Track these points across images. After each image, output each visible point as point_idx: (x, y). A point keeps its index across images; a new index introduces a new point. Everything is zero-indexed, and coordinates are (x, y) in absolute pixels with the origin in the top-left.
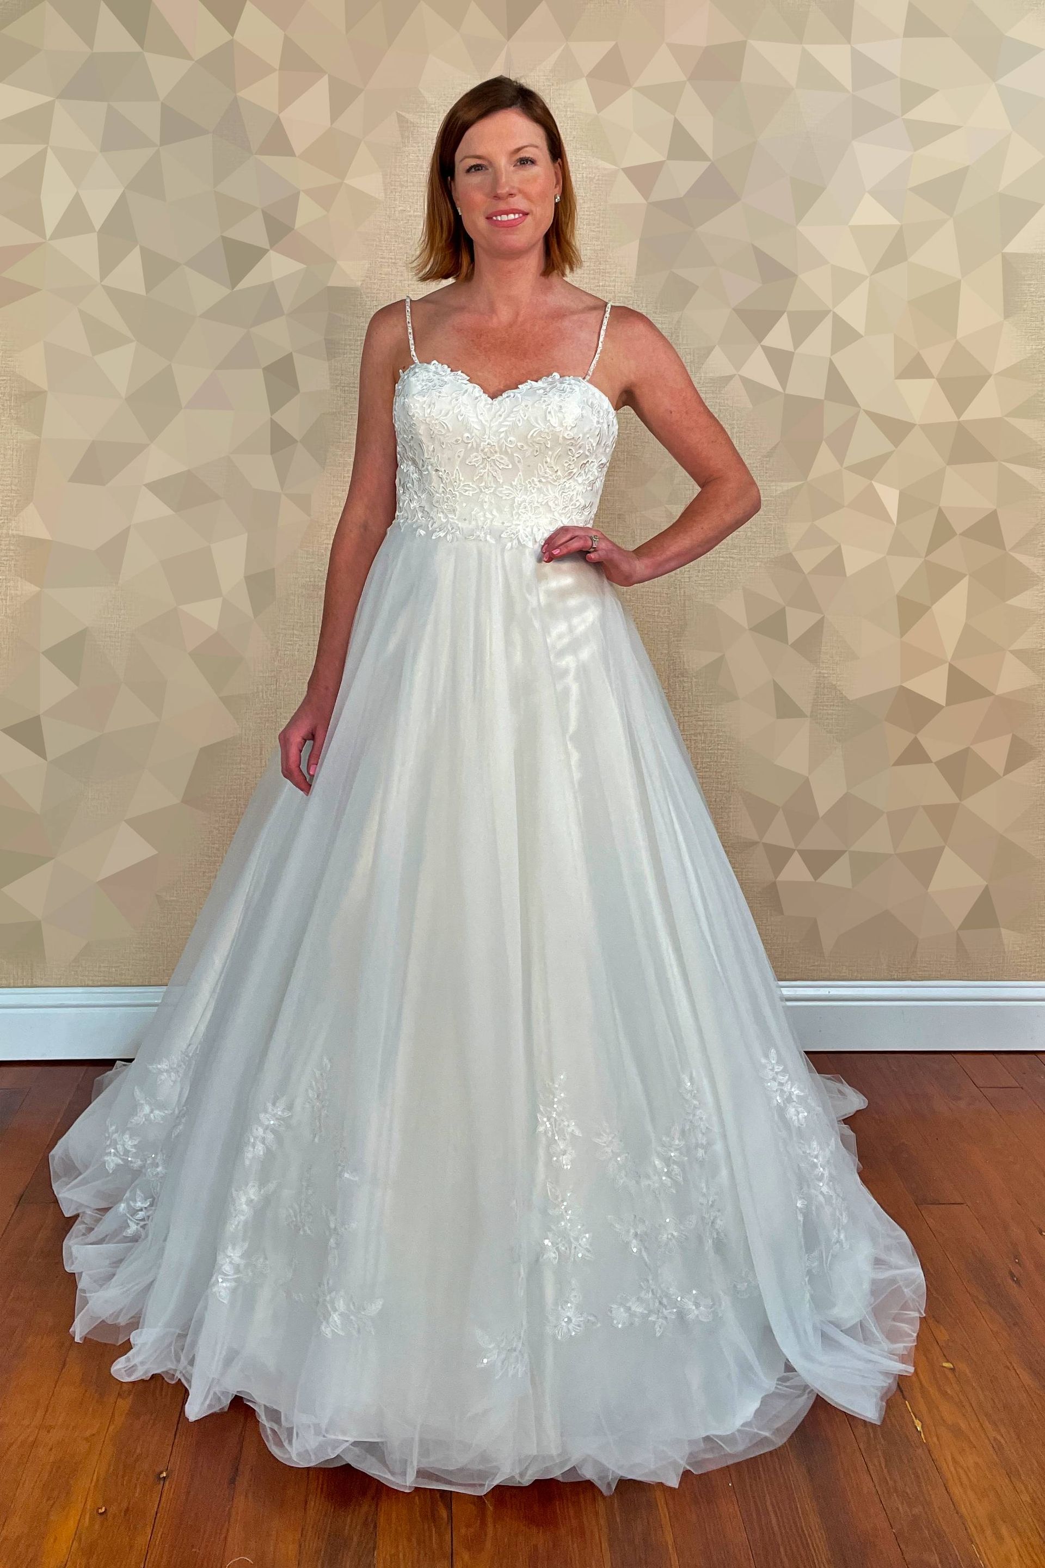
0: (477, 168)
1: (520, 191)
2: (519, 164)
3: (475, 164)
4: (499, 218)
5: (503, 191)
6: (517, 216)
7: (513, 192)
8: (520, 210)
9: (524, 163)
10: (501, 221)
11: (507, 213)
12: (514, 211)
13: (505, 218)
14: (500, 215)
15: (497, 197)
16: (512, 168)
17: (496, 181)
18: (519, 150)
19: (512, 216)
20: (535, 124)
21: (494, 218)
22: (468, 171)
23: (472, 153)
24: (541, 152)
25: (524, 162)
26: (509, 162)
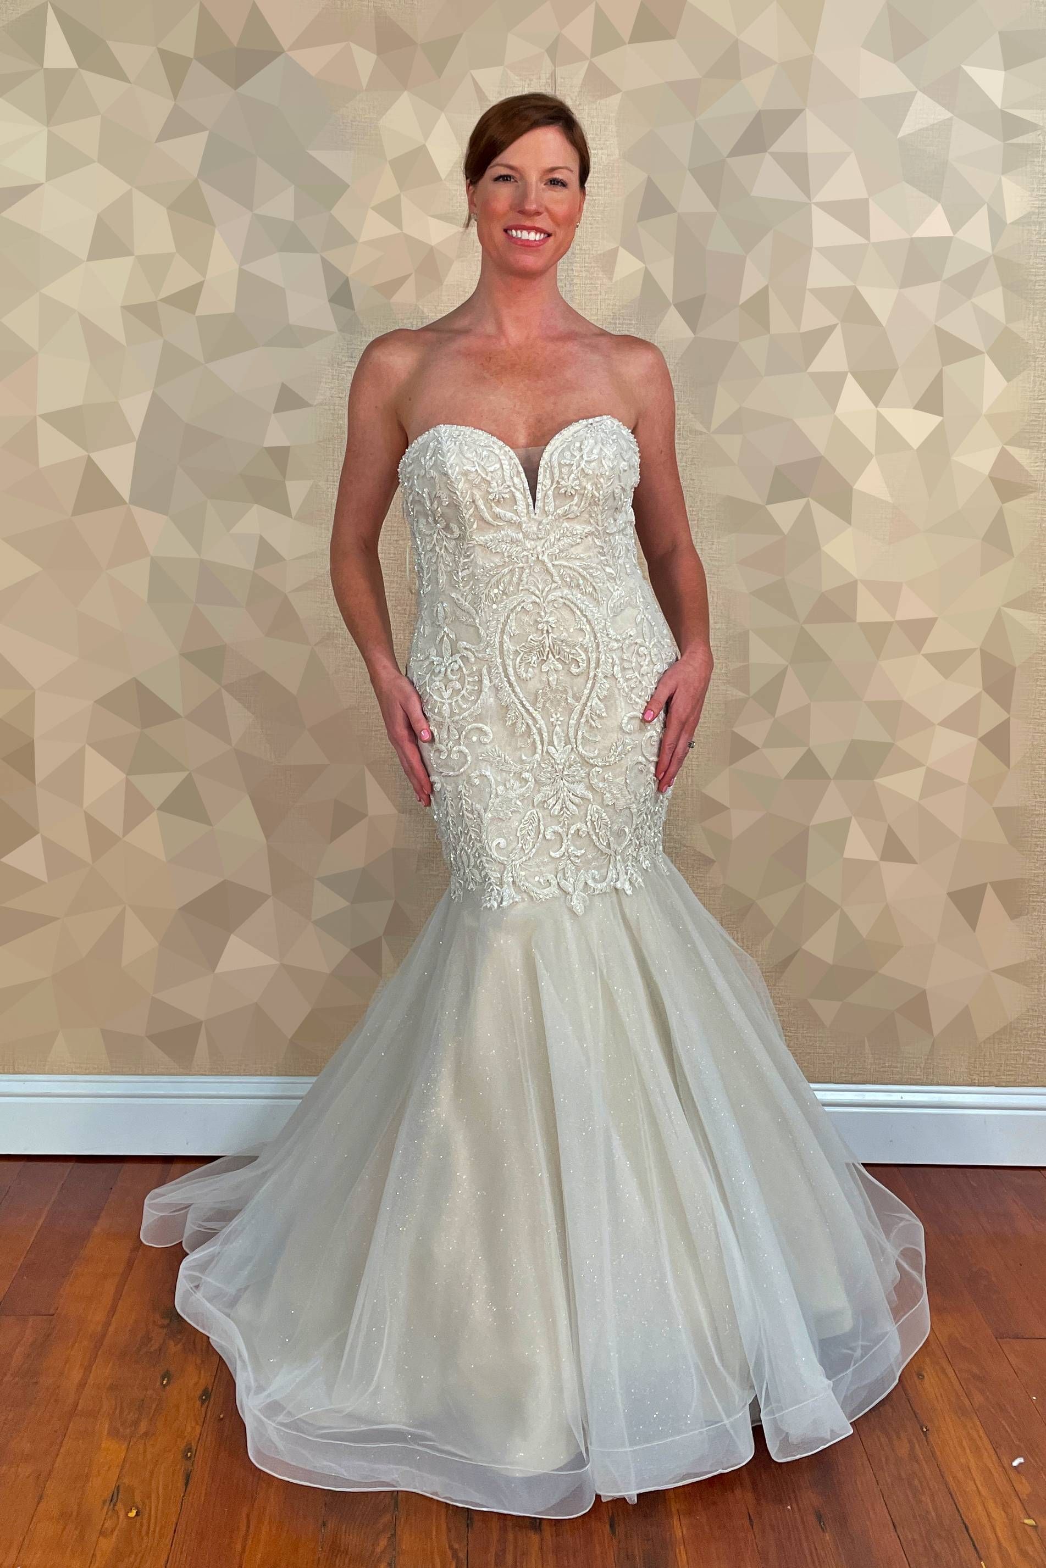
0: (506, 178)
1: (547, 210)
2: (547, 183)
3: (504, 173)
4: (519, 235)
5: (530, 208)
8: (543, 230)
10: (521, 240)
14: (521, 231)
15: (523, 214)
18: (553, 170)
22: (497, 179)
24: (572, 178)
25: (554, 182)
26: (541, 179)
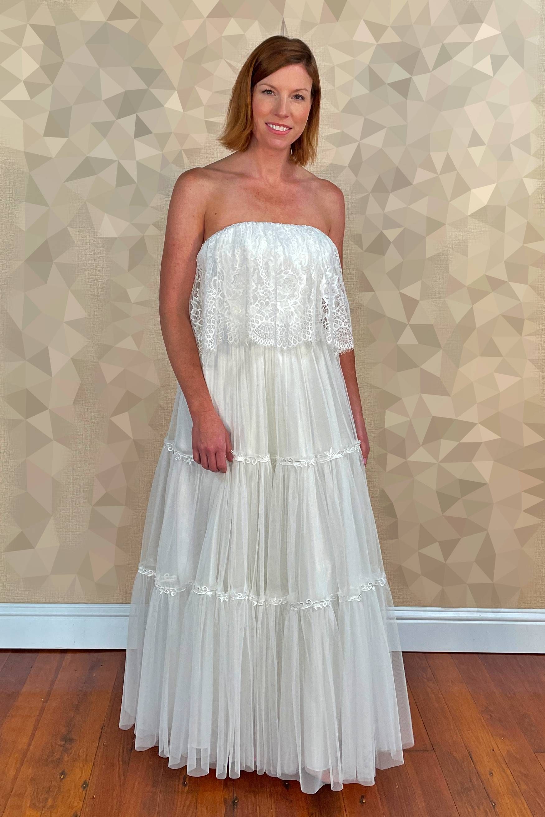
0: (269, 92)
2: (294, 97)
3: (269, 89)
4: (274, 127)
5: (283, 112)
6: (285, 129)
7: (288, 115)
8: (287, 126)
9: (297, 98)
10: (275, 130)
11: (280, 125)
12: (284, 126)
13: (277, 128)
14: (276, 125)
15: (278, 115)
16: (290, 99)
17: (279, 105)
18: (297, 90)
19: (282, 129)
20: (308, 76)
21: (271, 126)
22: (264, 92)
23: (268, 83)
24: (308, 95)
26: (289, 96)
